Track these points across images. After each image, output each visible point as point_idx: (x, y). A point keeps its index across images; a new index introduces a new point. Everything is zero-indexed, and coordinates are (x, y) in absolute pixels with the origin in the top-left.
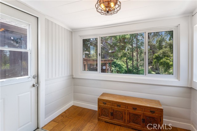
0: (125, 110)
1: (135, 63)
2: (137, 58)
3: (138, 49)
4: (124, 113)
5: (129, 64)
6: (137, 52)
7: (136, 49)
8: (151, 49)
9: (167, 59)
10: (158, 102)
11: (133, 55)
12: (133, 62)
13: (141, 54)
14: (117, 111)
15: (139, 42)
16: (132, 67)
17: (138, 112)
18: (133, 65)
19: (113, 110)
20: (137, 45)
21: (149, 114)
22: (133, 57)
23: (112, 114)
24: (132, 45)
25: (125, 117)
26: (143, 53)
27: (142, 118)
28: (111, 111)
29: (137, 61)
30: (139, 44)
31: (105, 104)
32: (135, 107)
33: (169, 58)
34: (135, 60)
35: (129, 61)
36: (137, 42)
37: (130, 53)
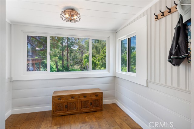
0: (78, 100)
1: (65, 63)
2: (68, 58)
3: (69, 48)
4: (77, 102)
5: (59, 64)
6: (67, 51)
7: (66, 48)
8: (79, 49)
9: (94, 59)
10: (99, 89)
11: (63, 54)
12: (63, 62)
13: (71, 54)
14: (71, 103)
15: (69, 41)
16: (62, 67)
17: (88, 98)
18: (63, 65)
19: (68, 103)
20: (67, 44)
21: (94, 98)
22: (63, 56)
23: (67, 107)
24: (62, 43)
25: (78, 105)
26: (73, 53)
27: (90, 102)
28: (65, 104)
29: (68, 61)
30: (69, 43)
31: (60, 100)
32: (85, 95)
33: (96, 58)
34: (66, 60)
35: (59, 61)
36: (68, 41)
37: (60, 52)
